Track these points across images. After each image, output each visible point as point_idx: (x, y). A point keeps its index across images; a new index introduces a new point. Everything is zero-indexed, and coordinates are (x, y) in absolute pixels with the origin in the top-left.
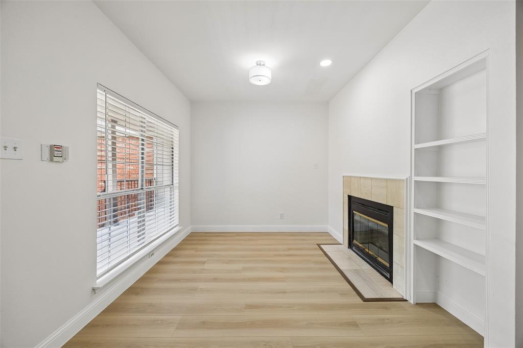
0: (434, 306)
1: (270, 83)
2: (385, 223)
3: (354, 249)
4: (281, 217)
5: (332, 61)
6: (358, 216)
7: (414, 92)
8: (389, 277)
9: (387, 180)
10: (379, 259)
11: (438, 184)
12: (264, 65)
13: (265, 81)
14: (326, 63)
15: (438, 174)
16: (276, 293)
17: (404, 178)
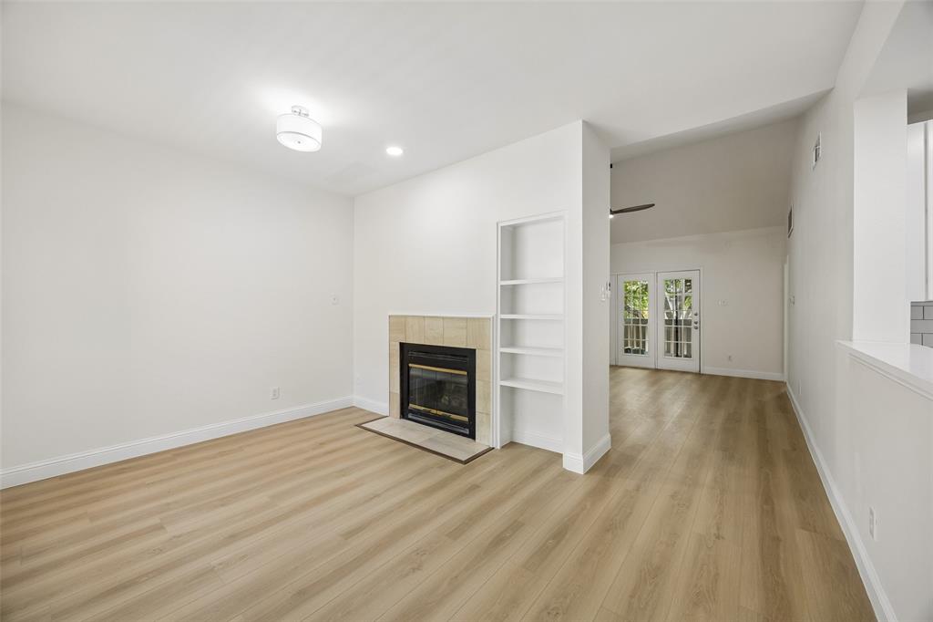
0: (511, 445)
1: (318, 151)
2: (462, 370)
3: (410, 416)
4: (274, 395)
5: (404, 151)
6: (416, 369)
7: (500, 225)
8: (468, 433)
9: (467, 319)
10: (453, 416)
11: (513, 321)
12: (307, 115)
13: (310, 146)
14: (394, 151)
15: (513, 312)
16: (366, 501)
17: (490, 316)
